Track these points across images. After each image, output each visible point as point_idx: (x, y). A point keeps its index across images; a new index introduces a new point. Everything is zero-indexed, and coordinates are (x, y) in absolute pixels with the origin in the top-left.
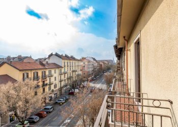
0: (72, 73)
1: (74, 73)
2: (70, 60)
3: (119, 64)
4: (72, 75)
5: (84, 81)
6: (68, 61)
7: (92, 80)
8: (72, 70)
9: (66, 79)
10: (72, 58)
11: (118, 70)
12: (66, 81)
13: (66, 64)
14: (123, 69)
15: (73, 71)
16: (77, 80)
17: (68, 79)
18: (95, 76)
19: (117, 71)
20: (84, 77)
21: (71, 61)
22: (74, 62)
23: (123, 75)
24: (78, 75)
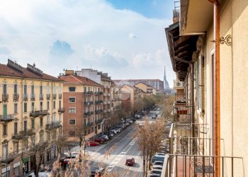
0: (29, 121)
1: (37, 120)
2: (24, 77)
3: (181, 92)
4: (29, 127)
5: (70, 146)
6: (19, 82)
7: (96, 143)
8: (29, 109)
9: (9, 138)
10: (33, 73)
11: (179, 113)
12: (11, 144)
13: (10, 92)
14: (199, 111)
15: (35, 115)
16: (45, 144)
17: (16, 138)
18: (107, 131)
19: (177, 117)
20: (72, 134)
21: (29, 83)
22: (37, 83)
23: (194, 131)
24: (51, 128)
